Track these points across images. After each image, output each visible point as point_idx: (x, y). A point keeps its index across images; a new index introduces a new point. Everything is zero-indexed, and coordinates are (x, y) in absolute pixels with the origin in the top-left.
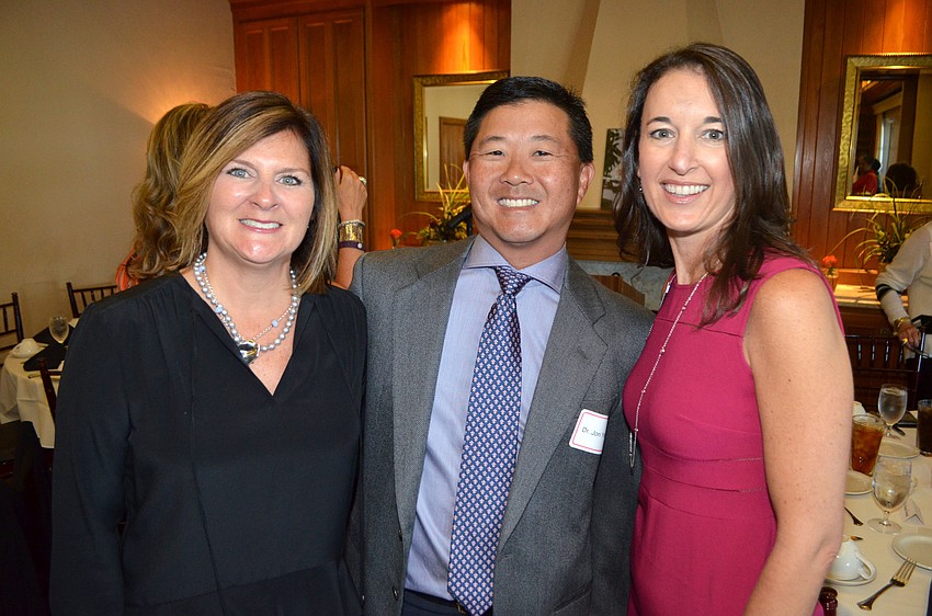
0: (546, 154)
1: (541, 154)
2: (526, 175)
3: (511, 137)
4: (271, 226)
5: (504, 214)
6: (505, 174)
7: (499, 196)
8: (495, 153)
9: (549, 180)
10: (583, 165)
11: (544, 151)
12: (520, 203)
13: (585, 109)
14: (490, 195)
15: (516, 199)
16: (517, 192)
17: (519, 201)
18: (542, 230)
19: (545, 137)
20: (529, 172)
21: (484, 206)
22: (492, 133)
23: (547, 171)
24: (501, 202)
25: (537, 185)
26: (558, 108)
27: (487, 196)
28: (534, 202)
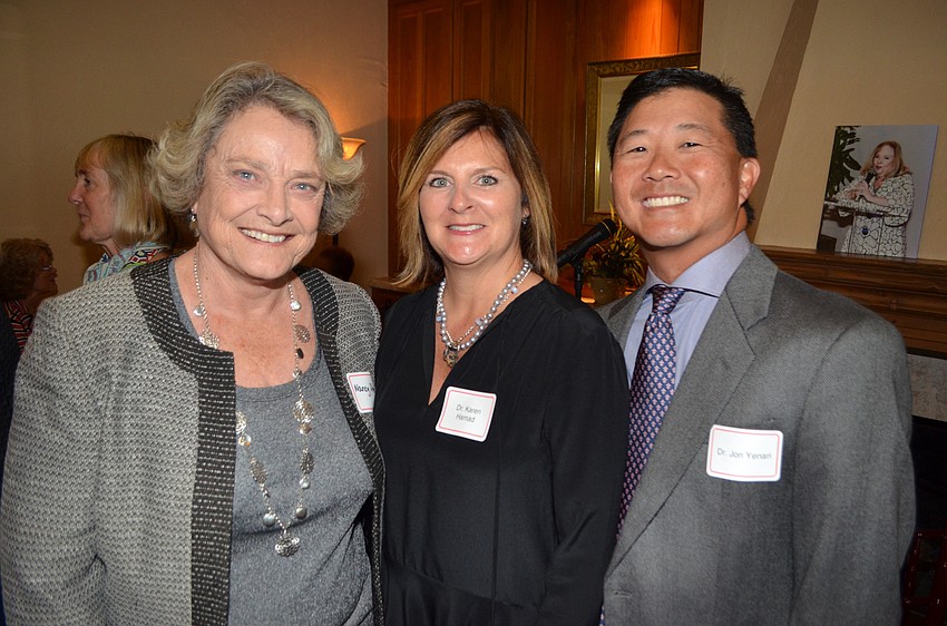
0: (695, 145)
1: (689, 145)
2: (671, 168)
3: (654, 130)
4: (474, 227)
5: (648, 215)
6: (648, 170)
7: (642, 197)
8: (638, 149)
9: (701, 174)
10: (743, 160)
11: (692, 142)
12: (666, 201)
13: (742, 98)
14: (633, 196)
15: (662, 197)
16: (662, 188)
17: (666, 199)
18: (693, 231)
19: (692, 126)
20: (676, 166)
21: (627, 211)
22: (634, 129)
23: (696, 163)
24: (646, 203)
25: (685, 179)
26: (708, 96)
27: (629, 198)
28: (683, 200)
